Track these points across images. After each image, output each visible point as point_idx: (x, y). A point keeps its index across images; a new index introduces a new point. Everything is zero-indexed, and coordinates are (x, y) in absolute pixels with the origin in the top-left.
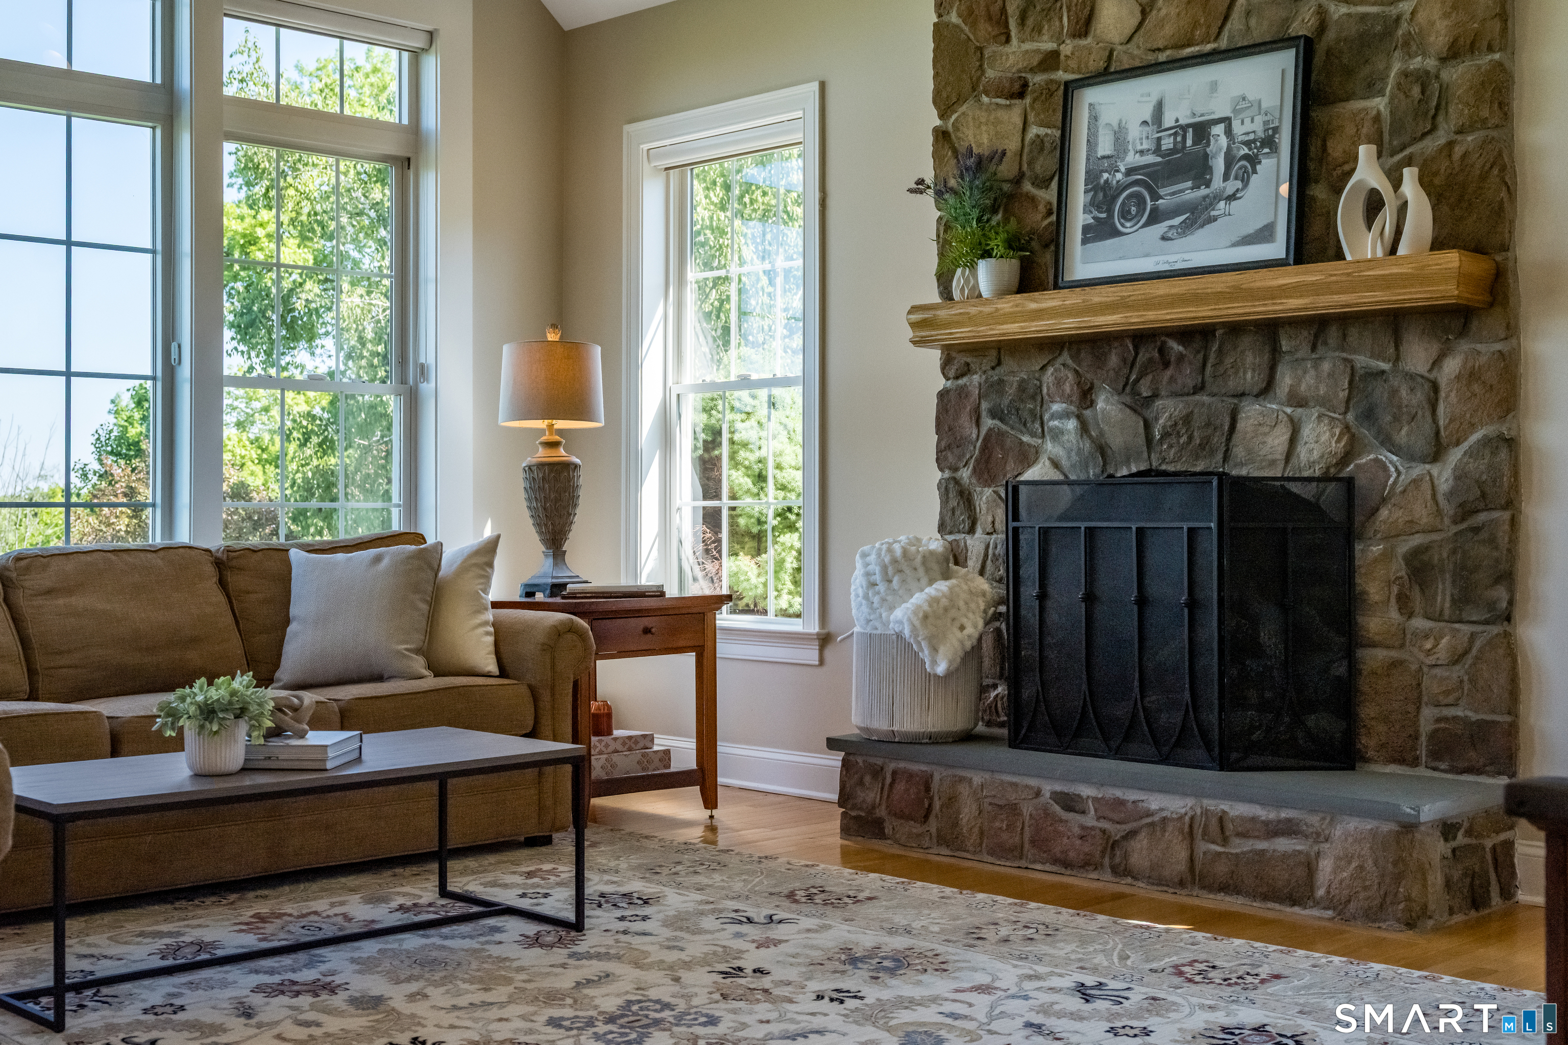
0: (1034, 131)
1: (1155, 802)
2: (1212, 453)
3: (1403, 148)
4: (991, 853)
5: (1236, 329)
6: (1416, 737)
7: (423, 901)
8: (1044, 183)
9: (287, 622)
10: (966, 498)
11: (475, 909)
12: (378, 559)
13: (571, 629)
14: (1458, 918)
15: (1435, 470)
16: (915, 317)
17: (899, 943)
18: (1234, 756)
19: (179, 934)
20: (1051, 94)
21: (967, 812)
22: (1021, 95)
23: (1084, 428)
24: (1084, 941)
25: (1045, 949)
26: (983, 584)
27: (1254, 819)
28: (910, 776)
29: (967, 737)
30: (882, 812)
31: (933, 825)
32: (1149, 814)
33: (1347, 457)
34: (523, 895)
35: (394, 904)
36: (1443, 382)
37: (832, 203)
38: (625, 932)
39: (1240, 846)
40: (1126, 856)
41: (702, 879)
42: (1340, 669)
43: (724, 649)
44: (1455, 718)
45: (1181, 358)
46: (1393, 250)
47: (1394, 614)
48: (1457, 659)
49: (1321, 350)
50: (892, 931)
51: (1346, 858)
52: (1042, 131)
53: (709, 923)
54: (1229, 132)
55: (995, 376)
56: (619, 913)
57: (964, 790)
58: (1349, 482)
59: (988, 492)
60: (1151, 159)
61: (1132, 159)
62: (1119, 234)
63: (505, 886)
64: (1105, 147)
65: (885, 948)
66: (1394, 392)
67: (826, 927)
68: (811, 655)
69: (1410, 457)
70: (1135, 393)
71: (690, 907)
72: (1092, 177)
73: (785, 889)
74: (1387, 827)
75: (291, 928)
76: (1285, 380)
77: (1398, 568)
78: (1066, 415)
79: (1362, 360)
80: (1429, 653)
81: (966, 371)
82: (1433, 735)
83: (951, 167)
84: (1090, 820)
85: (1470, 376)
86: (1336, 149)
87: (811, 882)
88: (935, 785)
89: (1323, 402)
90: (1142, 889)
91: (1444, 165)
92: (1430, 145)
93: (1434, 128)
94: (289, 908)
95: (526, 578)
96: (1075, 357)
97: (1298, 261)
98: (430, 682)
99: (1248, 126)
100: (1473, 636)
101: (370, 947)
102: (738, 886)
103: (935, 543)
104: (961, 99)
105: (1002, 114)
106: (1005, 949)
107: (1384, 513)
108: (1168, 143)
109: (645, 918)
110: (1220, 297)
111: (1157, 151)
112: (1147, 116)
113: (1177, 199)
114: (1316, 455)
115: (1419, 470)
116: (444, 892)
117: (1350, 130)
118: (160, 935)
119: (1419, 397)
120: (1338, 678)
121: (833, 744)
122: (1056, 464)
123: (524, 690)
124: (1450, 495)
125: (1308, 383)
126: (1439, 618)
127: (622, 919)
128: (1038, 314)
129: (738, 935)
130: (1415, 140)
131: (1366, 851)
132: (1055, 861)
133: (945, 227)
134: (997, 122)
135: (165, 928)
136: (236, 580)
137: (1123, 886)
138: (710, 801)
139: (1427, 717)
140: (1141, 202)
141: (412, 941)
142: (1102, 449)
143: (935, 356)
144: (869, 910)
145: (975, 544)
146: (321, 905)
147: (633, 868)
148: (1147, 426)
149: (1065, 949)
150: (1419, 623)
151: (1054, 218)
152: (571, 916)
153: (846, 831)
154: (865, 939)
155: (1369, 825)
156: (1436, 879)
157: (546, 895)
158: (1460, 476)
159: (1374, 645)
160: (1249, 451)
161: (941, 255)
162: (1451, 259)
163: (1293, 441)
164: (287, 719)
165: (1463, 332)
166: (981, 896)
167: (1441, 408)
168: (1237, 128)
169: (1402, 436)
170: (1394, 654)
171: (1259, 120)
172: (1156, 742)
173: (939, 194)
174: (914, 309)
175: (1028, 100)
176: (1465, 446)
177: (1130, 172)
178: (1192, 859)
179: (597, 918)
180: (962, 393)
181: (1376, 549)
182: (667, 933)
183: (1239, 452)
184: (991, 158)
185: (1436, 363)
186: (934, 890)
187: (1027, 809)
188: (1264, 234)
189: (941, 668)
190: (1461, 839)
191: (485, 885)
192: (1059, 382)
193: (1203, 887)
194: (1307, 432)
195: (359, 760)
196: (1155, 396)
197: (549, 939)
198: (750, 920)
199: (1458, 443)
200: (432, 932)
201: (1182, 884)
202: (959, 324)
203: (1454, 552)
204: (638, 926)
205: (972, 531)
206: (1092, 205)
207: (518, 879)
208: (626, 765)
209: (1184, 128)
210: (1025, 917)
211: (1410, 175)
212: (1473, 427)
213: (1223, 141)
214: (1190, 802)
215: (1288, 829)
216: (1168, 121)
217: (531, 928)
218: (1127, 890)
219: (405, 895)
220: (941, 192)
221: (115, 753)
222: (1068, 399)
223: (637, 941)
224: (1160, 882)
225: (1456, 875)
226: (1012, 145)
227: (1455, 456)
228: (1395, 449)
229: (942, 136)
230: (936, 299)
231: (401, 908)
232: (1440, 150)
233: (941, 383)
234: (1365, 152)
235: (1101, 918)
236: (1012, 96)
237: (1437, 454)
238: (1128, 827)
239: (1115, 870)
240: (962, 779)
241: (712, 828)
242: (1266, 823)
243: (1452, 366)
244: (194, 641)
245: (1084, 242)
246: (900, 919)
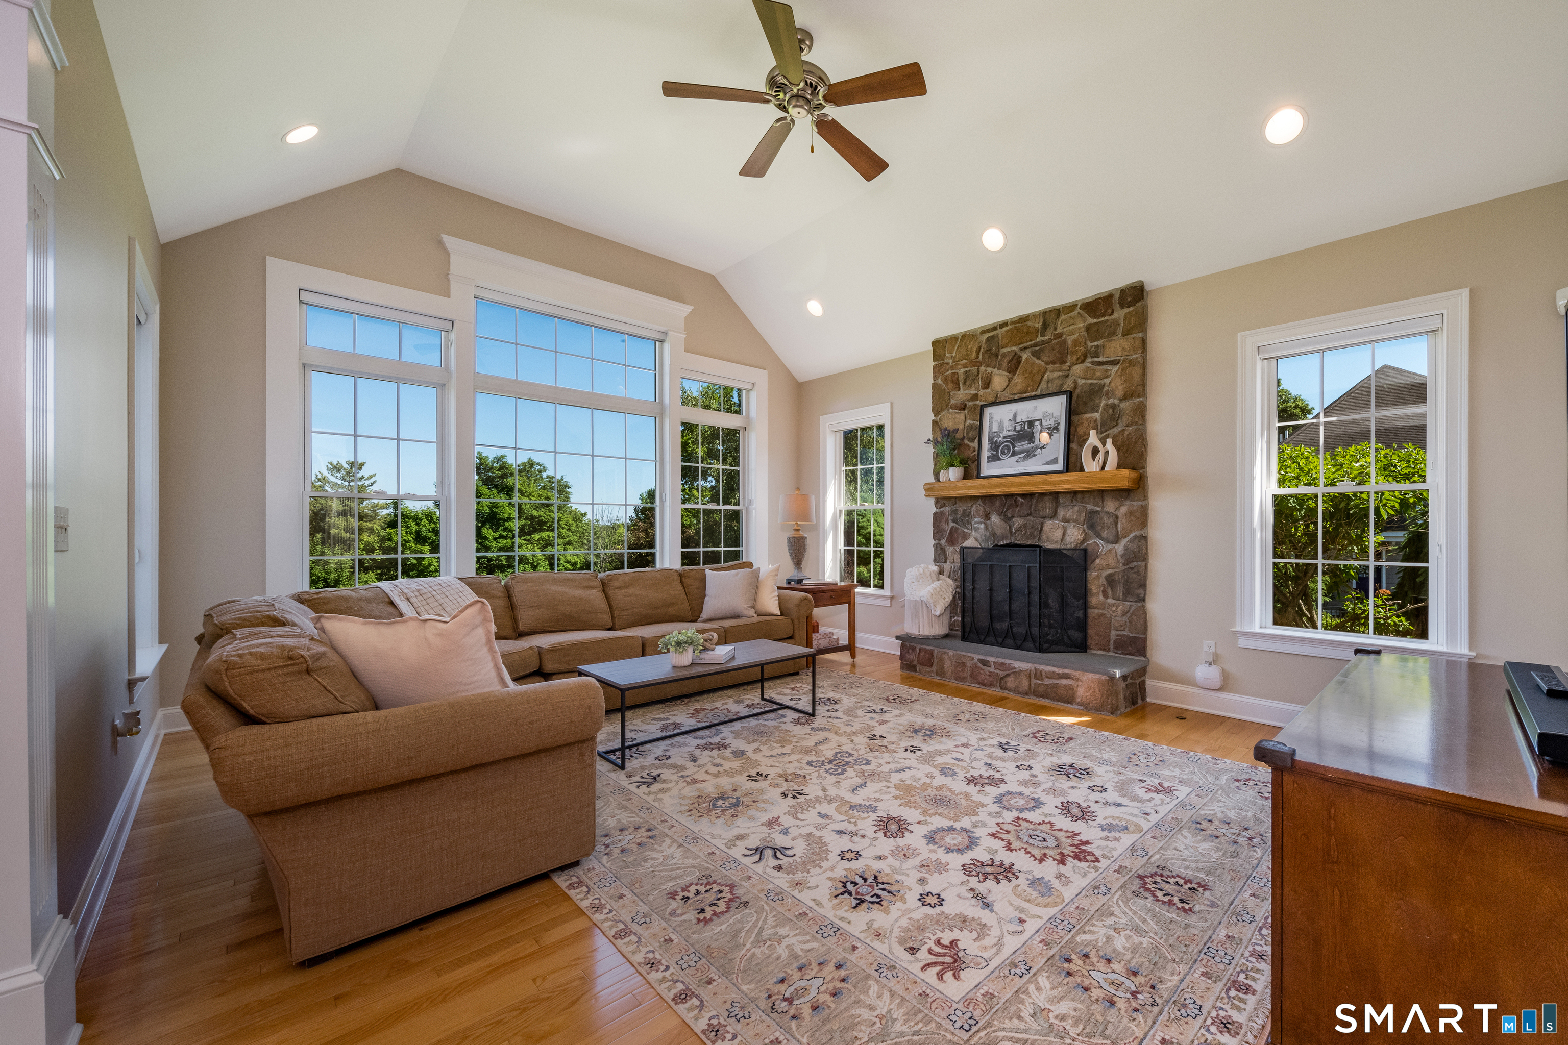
0: (968, 422)
1: (1017, 665)
2: (1034, 537)
3: (1106, 431)
4: (956, 679)
5: (1043, 494)
6: (1109, 641)
7: (756, 702)
8: (972, 440)
9: (705, 596)
10: (943, 551)
11: (775, 707)
12: (737, 574)
13: (806, 599)
14: (1128, 709)
15: (1117, 546)
16: (927, 487)
17: (930, 722)
18: (1045, 646)
19: (667, 719)
20: (975, 409)
21: (947, 664)
22: (964, 409)
23: (986, 528)
24: (997, 721)
25: (984, 725)
26: (950, 581)
27: (1054, 672)
28: (926, 651)
29: (946, 636)
30: (915, 663)
31: (934, 668)
32: (1014, 668)
33: (1084, 541)
34: (791, 699)
35: (745, 704)
36: (1120, 515)
37: (894, 445)
38: (830, 717)
39: (1047, 682)
40: (1006, 683)
41: (854, 691)
42: (1080, 614)
43: (858, 600)
44: (1124, 635)
45: (1022, 503)
46: (1103, 468)
47: (1101, 597)
48: (1125, 614)
49: (1075, 502)
50: (927, 716)
51: (1089, 688)
52: (972, 422)
53: (860, 712)
54: (1041, 424)
55: (954, 508)
56: (827, 708)
57: (946, 656)
58: (1085, 550)
59: (952, 548)
60: (1012, 433)
61: (1005, 433)
62: (1000, 459)
63: (784, 695)
64: (995, 428)
65: (926, 725)
66: (1102, 518)
67: (903, 715)
68: (888, 603)
69: (1107, 541)
70: (1005, 515)
71: (852, 704)
72: (991, 439)
73: (885, 696)
74: (1104, 678)
75: (708, 716)
76: (1061, 513)
77: (1103, 581)
78: (980, 523)
79: (1089, 507)
80: (1114, 612)
81: (944, 506)
82: (1115, 641)
83: (939, 435)
84: (992, 670)
85: (1131, 513)
86: (1081, 431)
87: (894, 693)
88: (935, 655)
89: (1076, 521)
90: (1012, 695)
91: (1121, 437)
92: (1116, 430)
93: (1117, 424)
94: (707, 706)
95: (788, 577)
96: (984, 503)
97: (1067, 471)
98: (757, 619)
99: (1048, 422)
100: (1131, 606)
101: (738, 725)
102: (868, 694)
103: (935, 569)
104: (942, 410)
105: (957, 416)
106: (969, 725)
107: (1097, 561)
108: (1018, 428)
109: (837, 710)
110: (1039, 483)
111: (1015, 430)
112: (1011, 417)
113: (1022, 448)
114: (1072, 540)
115: (1110, 546)
116: (763, 699)
117: (1086, 424)
118: (660, 719)
119: (1111, 520)
120: (1078, 617)
121: (898, 638)
122: (976, 540)
123: (789, 621)
124: (1122, 556)
125: (1069, 514)
126: (1118, 600)
127: (828, 710)
128: (971, 488)
129: (872, 718)
130: (1110, 429)
131: (1096, 686)
132: (979, 683)
133: (936, 456)
134: (956, 418)
135: (662, 716)
136: (685, 581)
137: (1005, 694)
138: (853, 656)
139: (1113, 634)
140: (1009, 449)
141: (753, 722)
142: (994, 535)
143: (932, 501)
144: (917, 706)
145: (947, 567)
146: (718, 704)
147: (829, 686)
148: (1010, 527)
149: (991, 725)
150: (1110, 601)
151: (976, 453)
152: (810, 711)
153: (902, 668)
154: (919, 720)
155: (1096, 676)
156: (1121, 696)
157: (800, 699)
158: (1126, 549)
159: (1094, 608)
160: (1048, 537)
161: (935, 465)
162: (1126, 472)
163: (1064, 534)
164: (708, 645)
165: (1127, 498)
166: (955, 699)
167: (1119, 525)
168: (1044, 423)
169: (1104, 534)
170: (1101, 611)
171: (1052, 420)
172: (1014, 639)
173: (936, 444)
174: (926, 484)
175: (966, 411)
176: (1128, 538)
177: (1004, 437)
178: (1030, 685)
179: (821, 710)
180: (942, 513)
181: (1094, 574)
182: (845, 718)
183: (1044, 537)
184: (953, 431)
185: (1117, 509)
186: (938, 696)
187: (968, 665)
188: (1055, 461)
189: (938, 613)
190: (1129, 681)
191: (777, 694)
192: (978, 511)
193: (1035, 695)
194: (1069, 531)
195: (733, 658)
196: (1013, 517)
197: (803, 721)
198: (875, 711)
199: (1125, 537)
200: (760, 717)
201: (1027, 694)
202: (942, 490)
203: (1123, 576)
204: (834, 714)
205: (945, 562)
206: (991, 449)
207: (788, 691)
208: (824, 644)
209: (1025, 422)
210: (973, 709)
211: (1109, 441)
212: (1131, 532)
213: (1039, 427)
214: (1030, 665)
215: (1067, 676)
216: (1019, 420)
217: (796, 715)
218: (1007, 696)
219: (749, 699)
220: (936, 443)
221: (643, 654)
222: (981, 517)
223: (835, 721)
224: (1019, 693)
225: (1128, 694)
226: (961, 427)
227: (1124, 542)
228: (1102, 539)
229: (935, 423)
230: (933, 481)
231: (748, 706)
232: (1120, 432)
233: (934, 510)
234: (1093, 433)
235: (1001, 709)
236: (961, 409)
237: (1117, 540)
238: (1006, 673)
239: (1002, 688)
240: (945, 653)
241: (853, 665)
242: (1058, 674)
243: (1124, 510)
244: (672, 604)
245: (988, 462)
246: (929, 710)
